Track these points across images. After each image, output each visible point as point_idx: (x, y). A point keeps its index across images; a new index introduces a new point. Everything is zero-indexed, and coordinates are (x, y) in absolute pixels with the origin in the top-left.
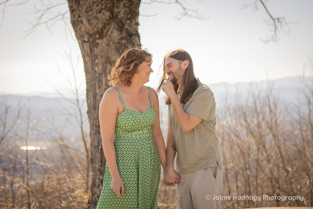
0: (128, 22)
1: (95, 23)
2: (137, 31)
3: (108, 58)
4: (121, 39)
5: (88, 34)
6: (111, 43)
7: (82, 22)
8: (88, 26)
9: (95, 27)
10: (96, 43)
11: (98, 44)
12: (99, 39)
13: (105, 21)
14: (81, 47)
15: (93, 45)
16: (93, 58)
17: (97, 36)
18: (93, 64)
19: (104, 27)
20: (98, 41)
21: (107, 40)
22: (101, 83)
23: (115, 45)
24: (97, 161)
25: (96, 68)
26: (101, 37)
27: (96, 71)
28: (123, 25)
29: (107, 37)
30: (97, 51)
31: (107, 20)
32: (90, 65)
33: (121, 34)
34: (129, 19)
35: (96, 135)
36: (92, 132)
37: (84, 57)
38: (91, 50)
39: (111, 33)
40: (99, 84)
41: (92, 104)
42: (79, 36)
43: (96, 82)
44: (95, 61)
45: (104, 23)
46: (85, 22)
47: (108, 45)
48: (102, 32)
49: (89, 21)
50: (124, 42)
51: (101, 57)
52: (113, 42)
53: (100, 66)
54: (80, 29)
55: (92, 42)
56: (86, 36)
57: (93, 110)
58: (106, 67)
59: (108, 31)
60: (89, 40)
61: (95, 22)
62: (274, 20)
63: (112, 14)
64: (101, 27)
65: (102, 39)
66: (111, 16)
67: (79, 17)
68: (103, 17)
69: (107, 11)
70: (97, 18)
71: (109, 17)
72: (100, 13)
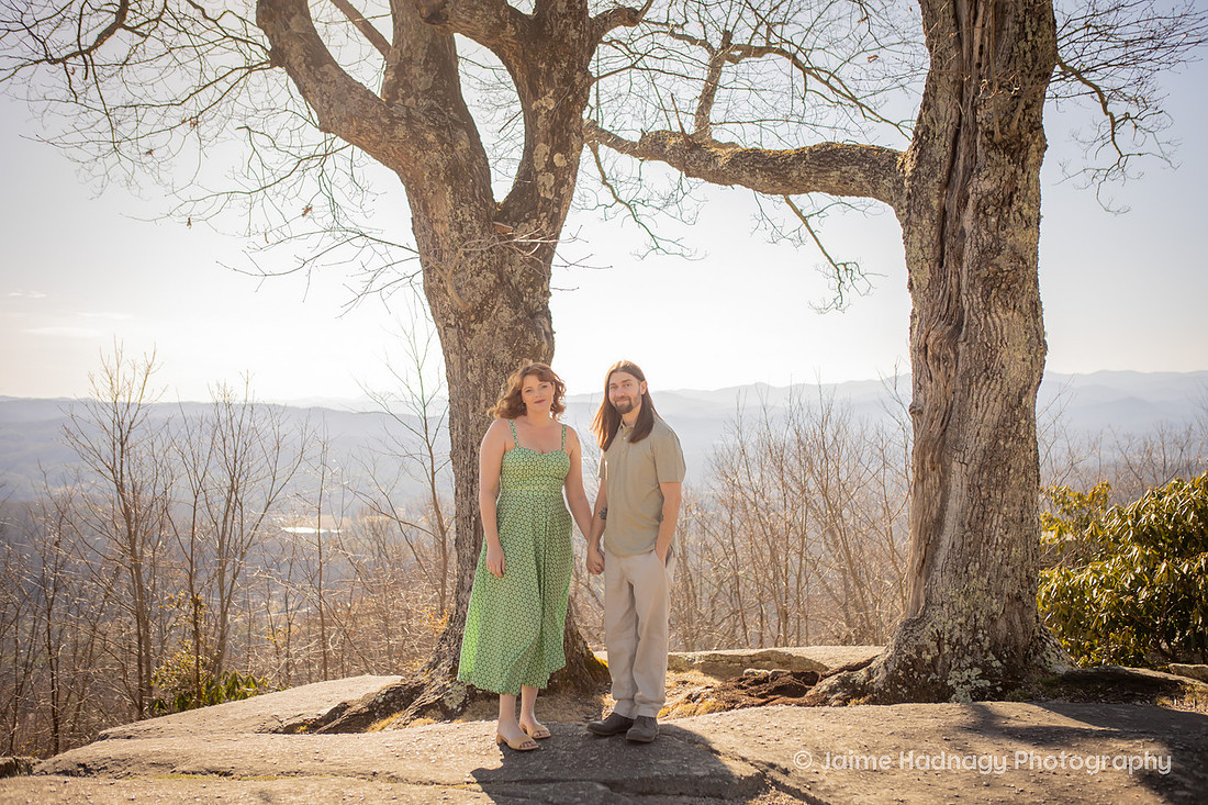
0: (530, 290)
1: (469, 294)
2: (545, 307)
3: (491, 356)
4: (516, 322)
5: (455, 312)
6: (498, 330)
7: (445, 291)
8: (456, 298)
9: (469, 300)
10: (470, 329)
11: (474, 330)
12: (475, 321)
13: (487, 290)
14: (443, 335)
15: (465, 332)
16: (464, 357)
17: (473, 317)
18: (464, 368)
19: (485, 301)
20: (473, 326)
21: (490, 324)
23: (505, 334)
24: (467, 545)
25: (469, 375)
26: (480, 319)
27: (468, 380)
28: (520, 296)
29: (491, 319)
30: (471, 344)
31: (491, 288)
32: (457, 369)
33: (516, 313)
34: (531, 285)
35: (466, 496)
36: (459, 491)
37: (446, 354)
38: (461, 342)
39: (498, 311)
40: (474, 404)
41: (460, 439)
42: (439, 316)
43: (469, 400)
44: (466, 361)
45: (484, 293)
46: (451, 291)
47: (492, 334)
48: (482, 309)
49: (458, 288)
50: (521, 327)
51: (479, 355)
52: (502, 328)
54: (441, 303)
55: (463, 328)
56: (452, 316)
57: (462, 452)
58: (487, 374)
59: (493, 308)
60: (457, 324)
61: (468, 291)
62: (835, 266)
63: (500, 276)
64: (480, 301)
65: (481, 322)
66: (498, 281)
67: (441, 281)
68: (485, 282)
69: (492, 272)
70: (472, 284)
71: (495, 282)
72: (478, 276)
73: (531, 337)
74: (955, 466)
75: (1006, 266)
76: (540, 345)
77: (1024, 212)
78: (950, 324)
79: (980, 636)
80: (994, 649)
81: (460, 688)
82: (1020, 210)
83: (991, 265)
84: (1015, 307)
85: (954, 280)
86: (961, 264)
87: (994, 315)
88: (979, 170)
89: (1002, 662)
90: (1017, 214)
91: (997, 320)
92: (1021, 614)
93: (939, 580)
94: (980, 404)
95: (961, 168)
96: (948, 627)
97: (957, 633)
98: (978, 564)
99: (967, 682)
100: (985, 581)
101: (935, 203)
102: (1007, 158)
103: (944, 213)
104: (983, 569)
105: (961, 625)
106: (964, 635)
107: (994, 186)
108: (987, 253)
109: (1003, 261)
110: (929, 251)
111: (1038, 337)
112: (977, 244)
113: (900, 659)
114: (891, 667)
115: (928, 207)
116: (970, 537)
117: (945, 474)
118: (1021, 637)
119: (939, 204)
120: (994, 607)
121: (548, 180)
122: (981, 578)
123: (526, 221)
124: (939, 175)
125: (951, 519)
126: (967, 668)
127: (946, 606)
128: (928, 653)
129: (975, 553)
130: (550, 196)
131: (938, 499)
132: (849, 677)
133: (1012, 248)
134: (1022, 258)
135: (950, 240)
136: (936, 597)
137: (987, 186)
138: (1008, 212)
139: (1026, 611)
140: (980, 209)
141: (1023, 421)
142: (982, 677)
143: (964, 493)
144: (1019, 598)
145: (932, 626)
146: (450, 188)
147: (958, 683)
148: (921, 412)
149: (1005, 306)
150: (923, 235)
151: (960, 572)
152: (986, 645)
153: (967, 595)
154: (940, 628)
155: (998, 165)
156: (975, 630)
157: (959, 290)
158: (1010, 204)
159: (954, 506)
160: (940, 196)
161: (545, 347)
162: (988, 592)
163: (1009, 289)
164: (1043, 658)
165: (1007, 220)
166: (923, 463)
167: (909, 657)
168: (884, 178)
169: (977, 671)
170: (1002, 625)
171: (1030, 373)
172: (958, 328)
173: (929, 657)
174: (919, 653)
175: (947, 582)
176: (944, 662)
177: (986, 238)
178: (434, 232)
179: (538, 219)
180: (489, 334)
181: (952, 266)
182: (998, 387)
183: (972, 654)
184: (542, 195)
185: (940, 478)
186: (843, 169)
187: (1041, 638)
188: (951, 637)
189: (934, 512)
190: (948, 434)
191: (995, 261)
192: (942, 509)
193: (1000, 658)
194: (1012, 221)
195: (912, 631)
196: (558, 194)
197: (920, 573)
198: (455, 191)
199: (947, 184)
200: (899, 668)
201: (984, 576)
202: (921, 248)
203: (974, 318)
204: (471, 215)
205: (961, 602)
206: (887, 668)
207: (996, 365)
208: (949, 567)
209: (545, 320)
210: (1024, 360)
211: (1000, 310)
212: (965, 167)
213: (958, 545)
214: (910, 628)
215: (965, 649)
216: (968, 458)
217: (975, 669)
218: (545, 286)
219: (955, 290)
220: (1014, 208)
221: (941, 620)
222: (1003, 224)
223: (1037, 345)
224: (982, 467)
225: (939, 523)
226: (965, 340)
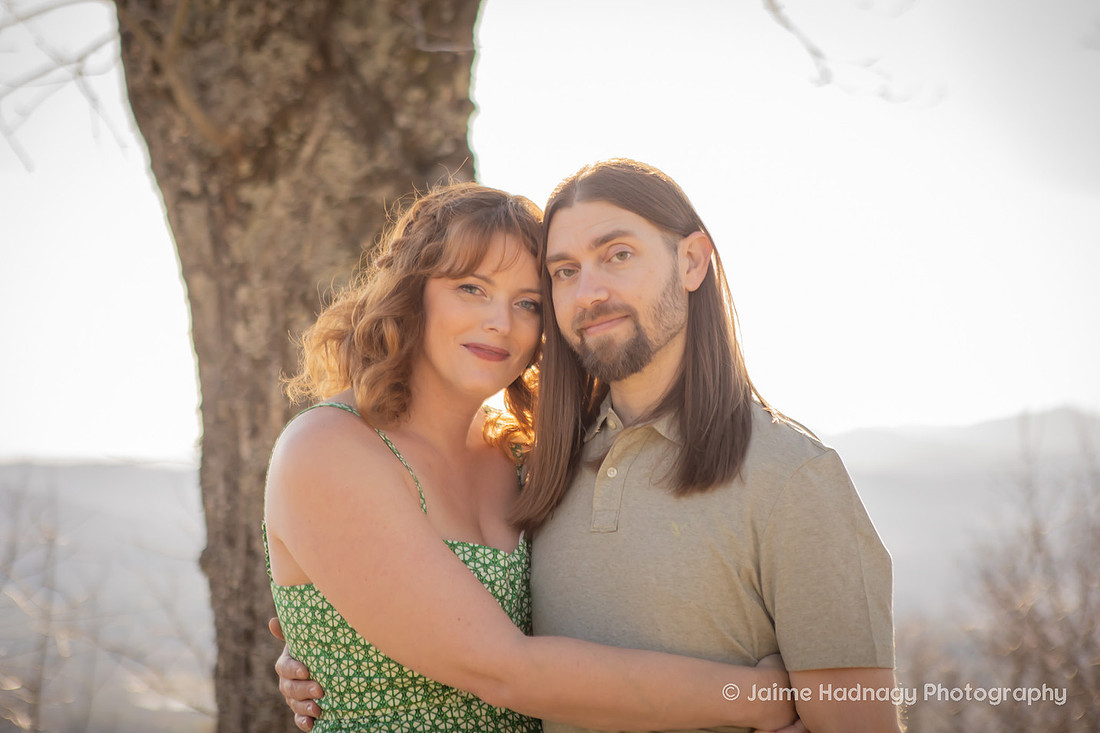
0: (416, 94)
1: (231, 102)
3: (298, 278)
4: (372, 180)
5: (199, 154)
6: (318, 205)
7: (168, 94)
8: (197, 117)
9: (232, 118)
10: (239, 203)
11: (248, 207)
12: (252, 179)
13: (285, 90)
15: (227, 210)
16: (227, 282)
17: (245, 167)
19: (280, 120)
20: (247, 193)
21: (297, 186)
22: (260, 408)
23: (340, 214)
25: (240, 333)
26: (266, 168)
27: (237, 350)
28: (388, 110)
29: (298, 173)
30: (243, 243)
31: (294, 84)
33: (372, 156)
34: (421, 81)
37: (187, 273)
38: (219, 242)
39: (319, 149)
40: (252, 414)
41: (221, 515)
42: (165, 170)
43: (240, 405)
44: (232, 293)
45: (277, 97)
46: (185, 98)
47: (302, 213)
48: (271, 144)
49: (202, 87)
51: (267, 275)
52: (329, 200)
53: (260, 321)
55: (222, 199)
56: (192, 169)
57: (225, 551)
59: (302, 140)
60: (205, 190)
61: (229, 93)
64: (264, 120)
65: (270, 183)
67: (156, 69)
68: (277, 67)
69: (298, 39)
71: (309, 68)
72: (257, 49)
180: (291, 216)
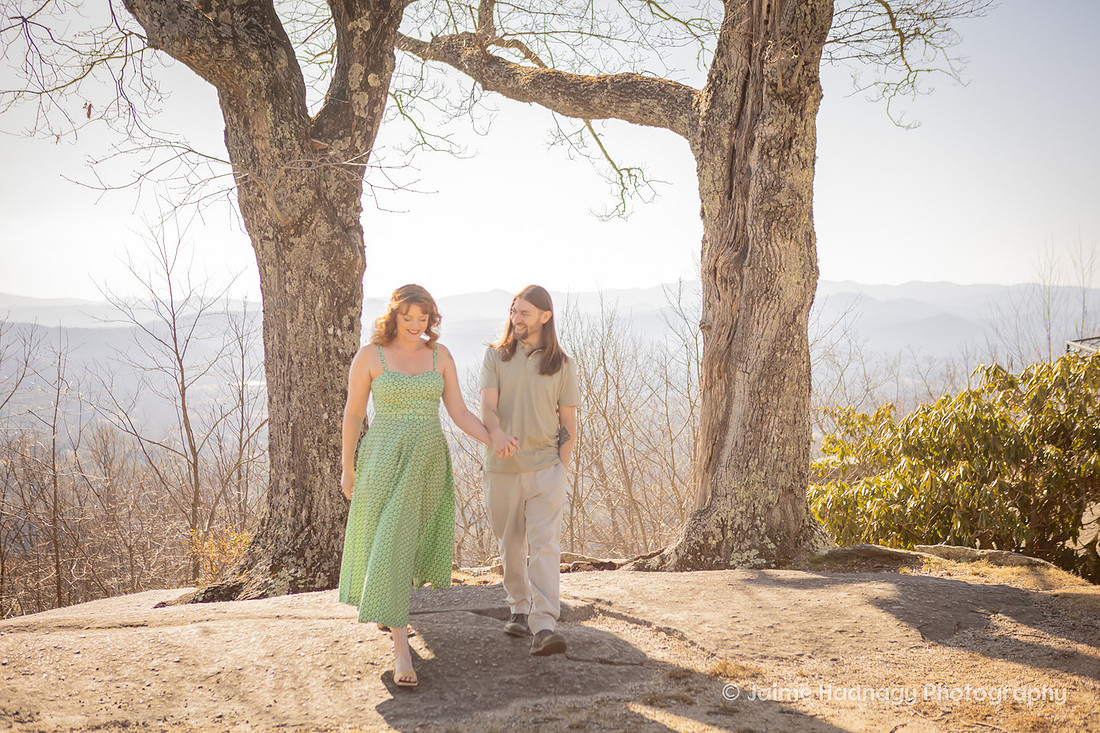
0: (344, 205)
1: (289, 209)
2: (357, 222)
3: (309, 268)
4: (333, 237)
5: (275, 226)
6: (316, 244)
7: (264, 204)
8: (276, 213)
9: (290, 215)
10: (289, 243)
11: (292, 244)
12: (294, 235)
13: (306, 205)
14: (259, 247)
15: (282, 245)
16: (282, 269)
17: (292, 231)
18: (282, 280)
19: (304, 216)
20: (291, 240)
21: (309, 238)
23: (323, 248)
24: (283, 450)
25: (288, 287)
26: (298, 233)
27: (286, 292)
28: (335, 211)
29: (309, 234)
30: (289, 257)
31: (309, 204)
32: (274, 279)
33: (333, 228)
34: (345, 201)
35: (283, 403)
36: (274, 399)
37: (261, 265)
38: (279, 254)
39: (316, 226)
42: (255, 229)
43: (287, 312)
44: (285, 273)
45: (304, 208)
46: (270, 204)
47: (311, 247)
48: (301, 224)
49: (278, 204)
50: (337, 242)
51: (298, 268)
52: (319, 243)
54: (259, 217)
55: (282, 241)
56: (270, 229)
58: (305, 286)
59: (311, 222)
60: (275, 237)
61: (289, 206)
62: (619, 171)
63: (318, 192)
64: (299, 216)
65: (300, 236)
66: (317, 197)
67: (259, 195)
68: (304, 197)
69: (311, 188)
70: (292, 200)
71: (314, 197)
72: (298, 191)
73: (347, 251)
74: (739, 375)
75: (785, 202)
76: (355, 260)
77: (801, 155)
78: (736, 251)
79: (758, 522)
80: (770, 533)
81: (282, 583)
82: (798, 153)
83: (773, 201)
84: (792, 237)
85: (741, 212)
86: (747, 198)
87: (773, 244)
88: (764, 117)
89: (776, 545)
90: (796, 157)
91: (776, 248)
92: (793, 505)
93: (724, 474)
94: (761, 321)
95: (749, 112)
96: (731, 515)
97: (738, 520)
98: (757, 460)
99: (747, 561)
100: (763, 475)
101: (726, 141)
102: (789, 107)
103: (733, 151)
104: (761, 464)
105: (742, 513)
106: (744, 522)
107: (777, 131)
108: (771, 189)
109: (783, 198)
110: (719, 185)
111: (811, 264)
112: (761, 181)
113: (689, 545)
114: (682, 552)
115: (720, 145)
116: (750, 436)
117: (730, 381)
118: (792, 524)
119: (729, 143)
120: (770, 497)
121: (362, 99)
122: (759, 472)
123: (340, 138)
124: (730, 117)
125: (735, 421)
126: (747, 550)
127: (729, 497)
128: (714, 539)
129: (755, 450)
130: (364, 115)
131: (724, 403)
132: (644, 564)
133: (791, 186)
134: (798, 195)
135: (738, 176)
136: (721, 490)
137: (770, 131)
138: (788, 155)
139: (797, 502)
140: (765, 151)
141: (797, 337)
142: (759, 556)
143: (746, 398)
144: (791, 491)
145: (717, 515)
146: (270, 106)
147: (739, 563)
148: (710, 328)
149: (784, 237)
150: (714, 170)
151: (741, 467)
152: (763, 530)
153: (747, 487)
154: (724, 516)
155: (780, 113)
156: (754, 517)
157: (745, 221)
158: (790, 147)
159: (737, 409)
160: (730, 136)
161: (360, 260)
162: (765, 484)
163: (787, 221)
164: (811, 544)
165: (787, 162)
166: (711, 372)
167: (697, 543)
168: (681, 114)
169: (755, 552)
170: (776, 512)
171: (804, 295)
172: (743, 254)
173: (714, 542)
174: (706, 539)
175: (731, 476)
176: (727, 546)
177: (769, 177)
178: (254, 147)
179: (353, 136)
180: (307, 248)
181: (739, 200)
182: (776, 306)
183: (751, 538)
184: (357, 113)
185: (726, 385)
186: (643, 101)
187: (810, 527)
188: (734, 523)
189: (720, 416)
190: (733, 347)
191: (775, 198)
192: (727, 413)
193: (774, 541)
194: (791, 163)
195: (700, 520)
196: (371, 113)
197: (707, 470)
198: (275, 109)
199: (737, 125)
200: (688, 552)
201: (762, 470)
202: (713, 182)
203: (757, 246)
204: (291, 133)
205: (742, 493)
206: (677, 554)
207: (775, 288)
208: (733, 463)
209: (358, 234)
210: (798, 283)
211: (779, 240)
212: (752, 112)
213: (740, 444)
214: (698, 517)
215: (745, 535)
216: (750, 367)
217: (754, 550)
218: (357, 202)
219: (741, 221)
220: (793, 151)
221: (726, 509)
222: (783, 165)
223: (811, 270)
224: (762, 376)
225: (724, 425)
226: (749, 265)
